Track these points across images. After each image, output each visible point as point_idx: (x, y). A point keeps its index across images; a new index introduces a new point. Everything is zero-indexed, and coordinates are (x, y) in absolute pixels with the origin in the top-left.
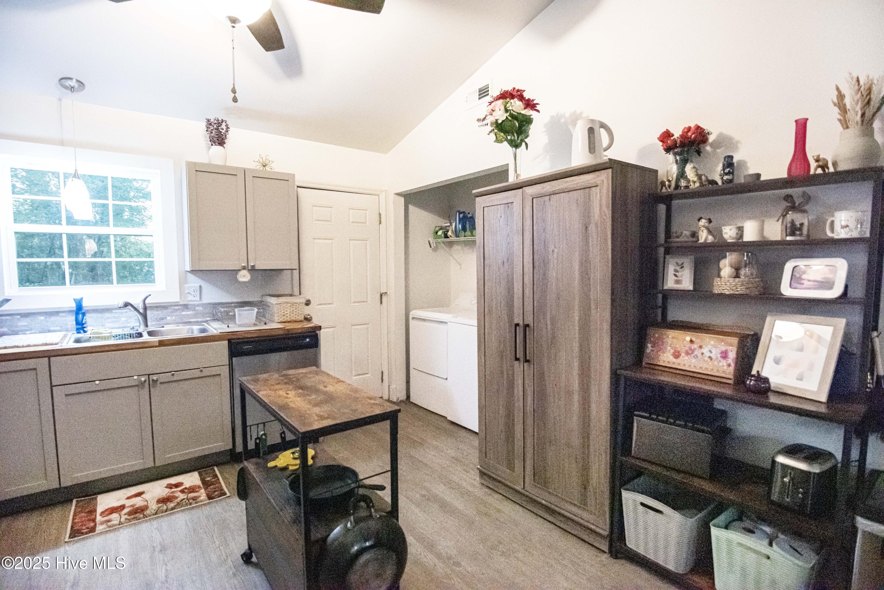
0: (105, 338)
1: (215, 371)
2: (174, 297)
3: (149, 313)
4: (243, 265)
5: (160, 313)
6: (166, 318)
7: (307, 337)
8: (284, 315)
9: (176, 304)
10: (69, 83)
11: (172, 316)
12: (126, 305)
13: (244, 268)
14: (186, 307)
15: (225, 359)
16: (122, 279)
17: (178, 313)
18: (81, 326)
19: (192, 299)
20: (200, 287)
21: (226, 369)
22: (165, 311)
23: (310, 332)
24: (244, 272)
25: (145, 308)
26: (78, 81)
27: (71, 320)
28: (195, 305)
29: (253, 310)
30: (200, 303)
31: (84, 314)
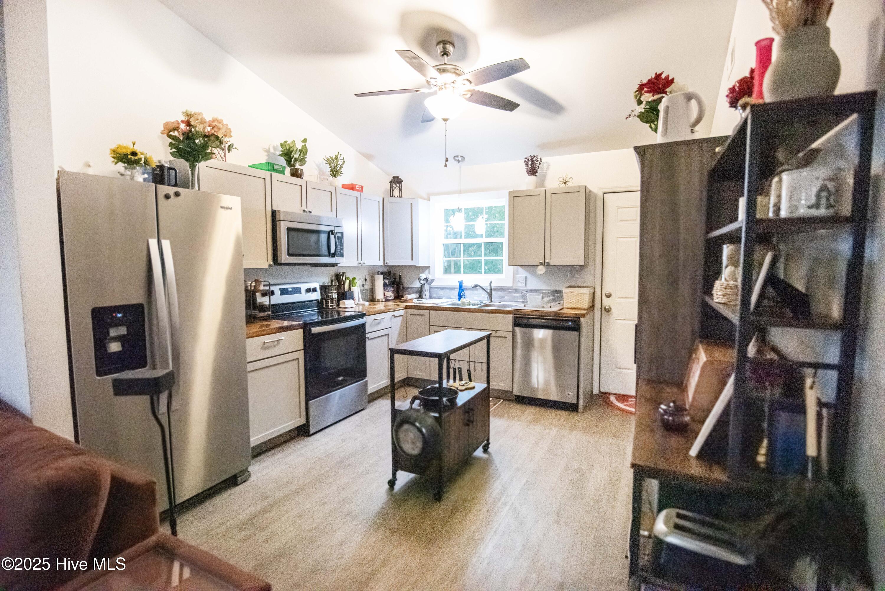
0: (466, 305)
1: (504, 334)
2: (509, 284)
3: (493, 293)
4: (541, 261)
5: (501, 293)
6: (504, 297)
7: (569, 321)
8: (571, 303)
9: (509, 288)
10: (457, 158)
11: (508, 296)
12: (476, 286)
13: (541, 264)
14: (516, 290)
15: (510, 328)
16: (487, 271)
17: (511, 295)
18: (460, 296)
19: (520, 285)
20: (526, 277)
21: (511, 334)
22: (505, 293)
23: (573, 318)
24: (541, 267)
25: (491, 290)
26: (461, 156)
27: (456, 292)
28: (522, 290)
29: (539, 295)
30: (525, 288)
31: (463, 290)
